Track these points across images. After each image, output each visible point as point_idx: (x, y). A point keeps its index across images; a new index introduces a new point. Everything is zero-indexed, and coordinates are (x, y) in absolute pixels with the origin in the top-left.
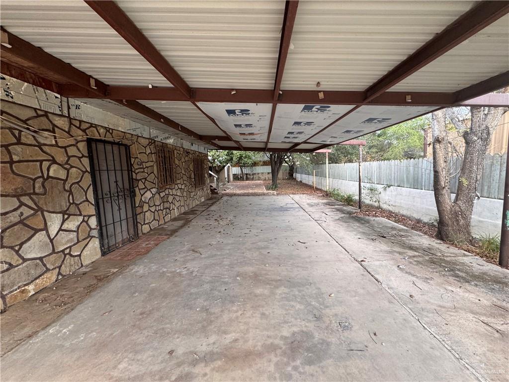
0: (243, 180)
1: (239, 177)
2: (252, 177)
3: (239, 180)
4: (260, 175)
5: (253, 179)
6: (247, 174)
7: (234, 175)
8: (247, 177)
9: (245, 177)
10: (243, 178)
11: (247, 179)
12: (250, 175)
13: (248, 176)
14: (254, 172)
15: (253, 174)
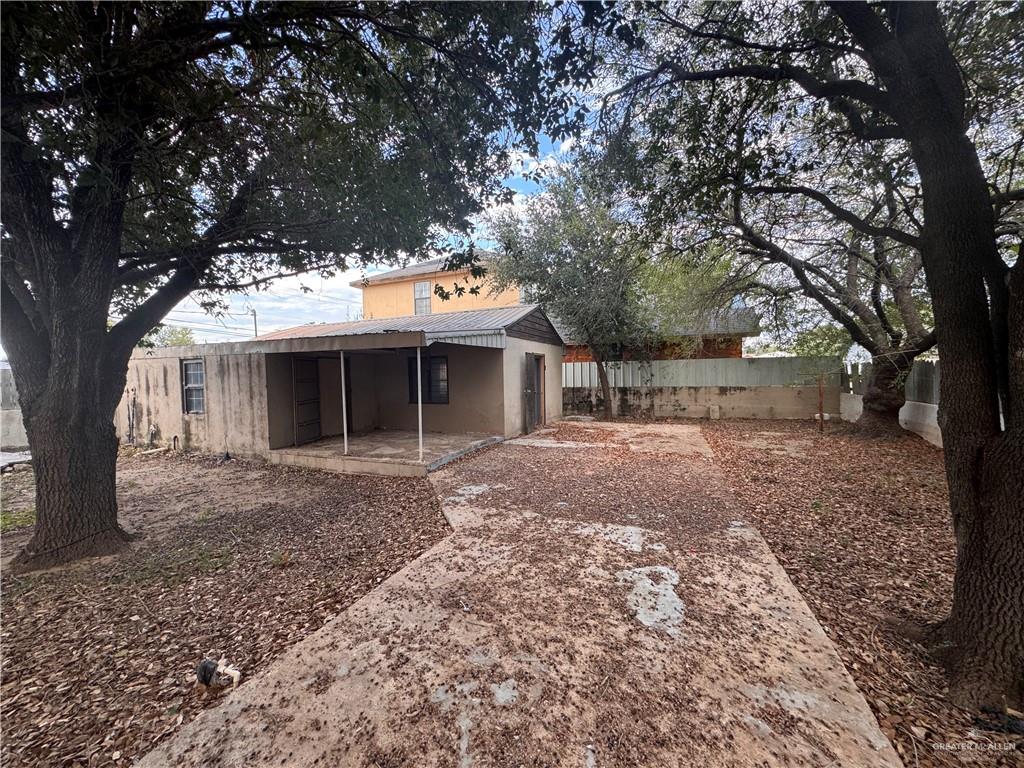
0: (607, 416)
1: (594, 400)
2: (645, 403)
3: (591, 411)
4: (683, 398)
5: (648, 416)
6: (624, 391)
7: (566, 392)
8: (624, 401)
9: (615, 404)
10: (608, 409)
11: (627, 413)
12: (637, 393)
13: (630, 398)
14: (657, 383)
15: (651, 393)
